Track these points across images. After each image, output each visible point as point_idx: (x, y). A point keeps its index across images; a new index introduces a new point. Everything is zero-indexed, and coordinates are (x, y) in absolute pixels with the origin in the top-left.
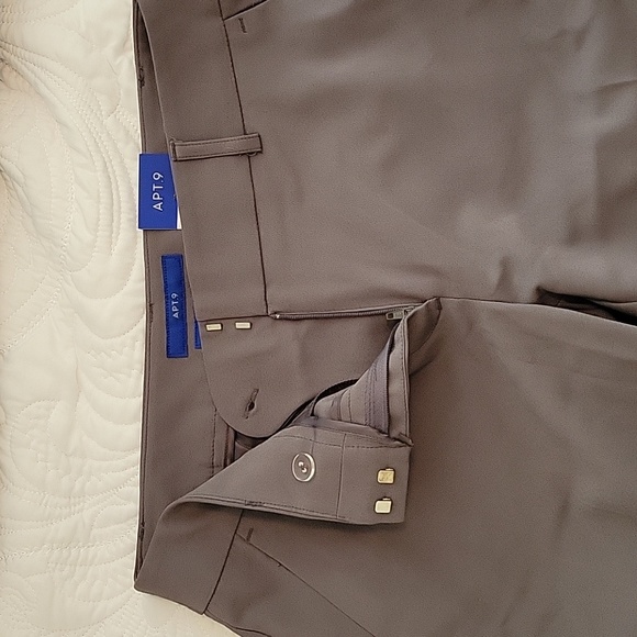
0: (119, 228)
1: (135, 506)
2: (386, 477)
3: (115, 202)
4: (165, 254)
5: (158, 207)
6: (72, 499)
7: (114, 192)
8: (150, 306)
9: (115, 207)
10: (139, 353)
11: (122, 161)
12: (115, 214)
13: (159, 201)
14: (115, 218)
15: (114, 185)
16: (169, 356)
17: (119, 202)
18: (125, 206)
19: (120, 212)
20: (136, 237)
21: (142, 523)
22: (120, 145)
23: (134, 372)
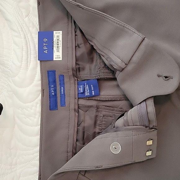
0: (30, 60)
1: (37, 169)
2: (150, 143)
3: (29, 50)
4: (49, 70)
5: (46, 52)
6: (12, 166)
7: (29, 46)
8: (43, 90)
9: (29, 53)
10: (38, 109)
11: (31, 35)
12: (29, 55)
13: (46, 50)
14: (29, 57)
15: (28, 44)
16: (50, 110)
17: (31, 50)
18: (32, 52)
19: (31, 54)
20: (37, 64)
21: (40, 175)
22: (31, 29)
23: (37, 116)
